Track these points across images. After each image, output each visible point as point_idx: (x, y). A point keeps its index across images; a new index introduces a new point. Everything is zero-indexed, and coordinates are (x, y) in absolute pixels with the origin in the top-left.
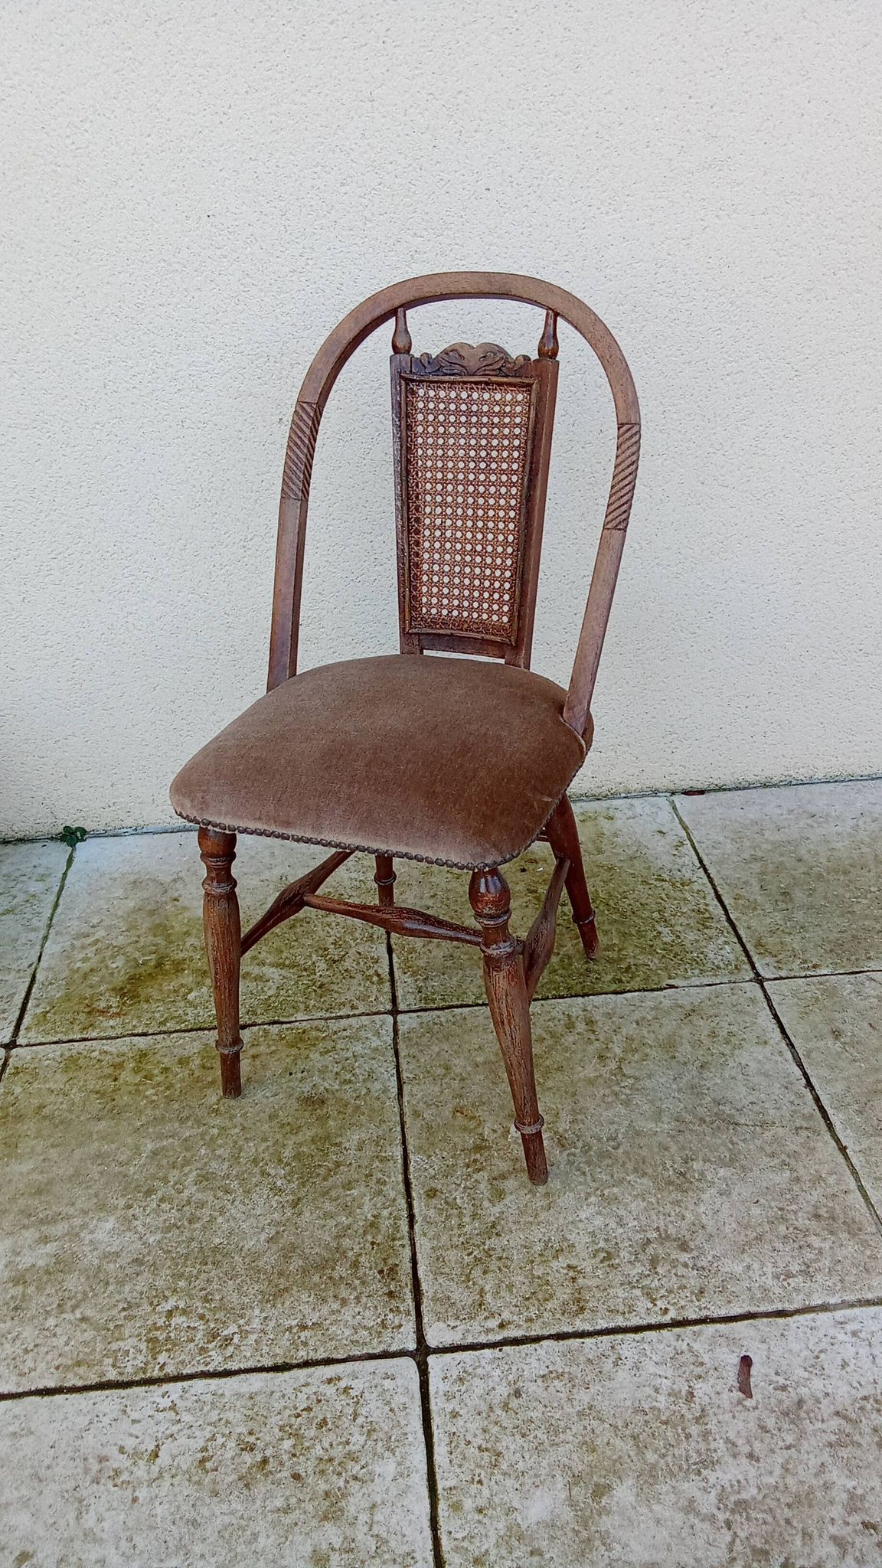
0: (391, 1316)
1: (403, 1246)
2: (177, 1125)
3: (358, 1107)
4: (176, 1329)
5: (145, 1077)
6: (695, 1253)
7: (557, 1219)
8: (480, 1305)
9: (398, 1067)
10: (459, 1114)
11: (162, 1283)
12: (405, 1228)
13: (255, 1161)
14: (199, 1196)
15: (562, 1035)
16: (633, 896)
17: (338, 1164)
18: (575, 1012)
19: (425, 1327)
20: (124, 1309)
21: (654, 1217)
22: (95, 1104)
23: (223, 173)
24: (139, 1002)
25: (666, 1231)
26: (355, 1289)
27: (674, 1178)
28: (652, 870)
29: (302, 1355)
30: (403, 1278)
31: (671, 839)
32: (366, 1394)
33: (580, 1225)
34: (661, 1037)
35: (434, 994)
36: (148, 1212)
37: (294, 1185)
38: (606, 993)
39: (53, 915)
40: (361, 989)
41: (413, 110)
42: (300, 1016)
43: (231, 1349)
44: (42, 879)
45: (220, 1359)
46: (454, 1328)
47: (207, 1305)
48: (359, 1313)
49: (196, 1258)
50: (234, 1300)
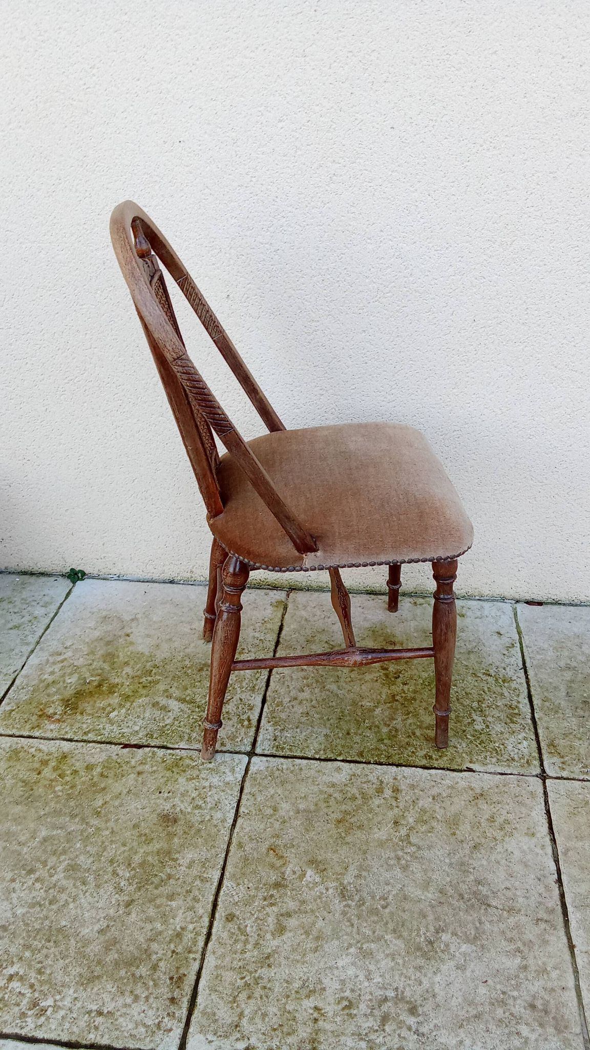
0: (166, 1019)
1: (195, 959)
2: (68, 819)
3: (199, 831)
5: (59, 776)
6: (421, 1019)
7: (319, 962)
8: (236, 1026)
9: (239, 801)
10: (272, 852)
11: (14, 950)
12: (201, 944)
13: (112, 862)
14: (64, 882)
15: (371, 797)
16: (461, 685)
17: (169, 877)
18: (388, 779)
19: (189, 1036)
21: (397, 978)
22: (19, 791)
23: (191, 110)
24: (76, 713)
25: (403, 993)
26: (148, 989)
27: (423, 945)
28: (483, 666)
30: (186, 988)
31: (505, 641)
33: (336, 972)
34: (449, 814)
35: (284, 743)
36: (24, 888)
37: (132, 888)
38: (416, 767)
39: (43, 634)
40: (233, 730)
42: (182, 745)
43: (43, 1019)
44: (45, 605)
45: (33, 1026)
46: (210, 1042)
47: (39, 977)
48: (144, 1011)
49: (44, 935)
50: (59, 977)
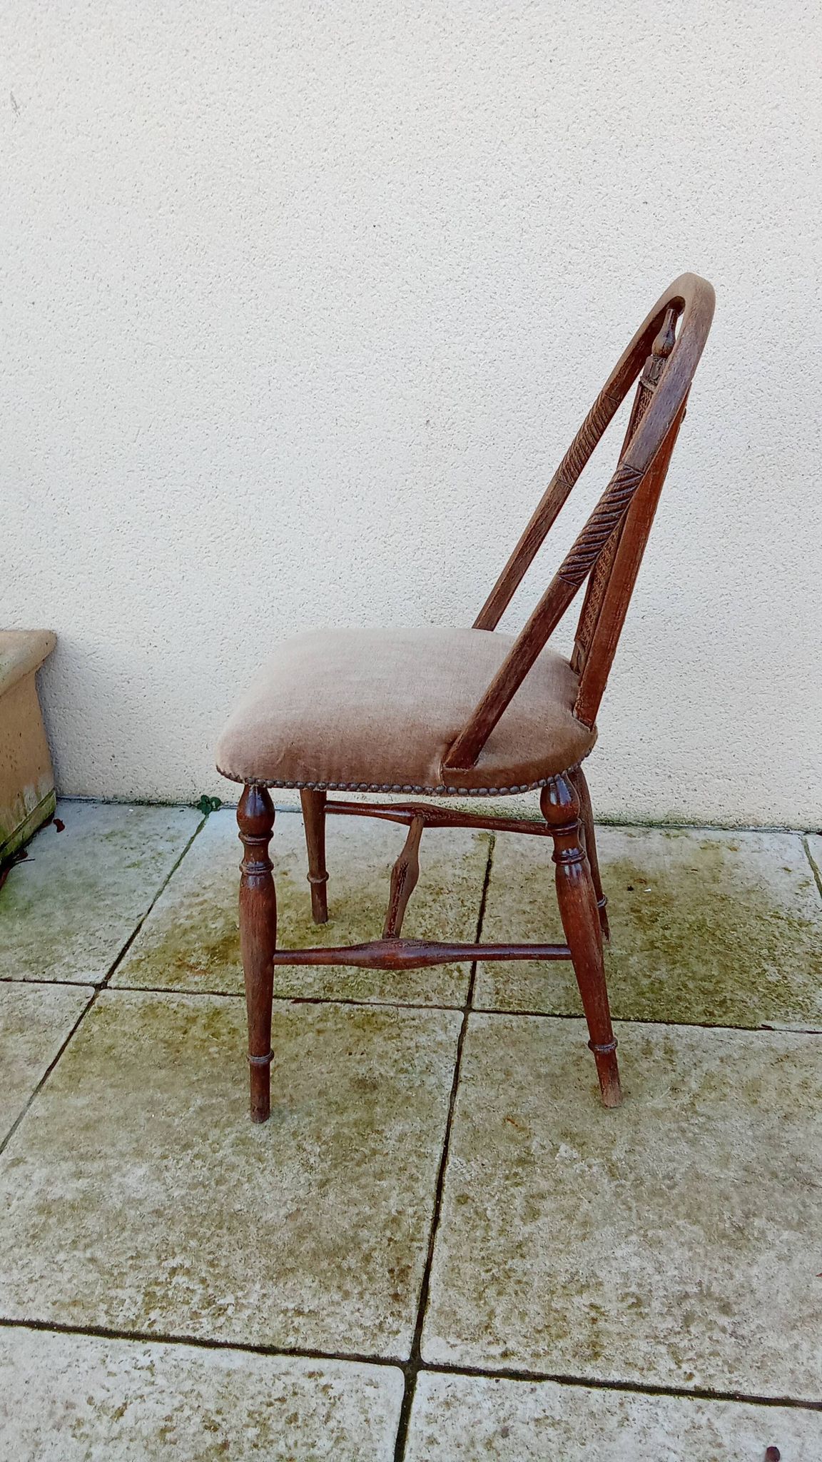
0: (390, 1320)
1: (421, 1249)
2: (230, 1085)
3: (408, 1098)
4: (175, 1288)
5: (213, 1035)
6: (737, 1318)
7: (590, 1252)
8: (487, 1328)
9: (458, 1065)
10: (509, 1123)
11: (174, 1238)
12: (427, 1230)
13: (295, 1134)
14: (233, 1159)
15: (636, 1060)
16: (742, 930)
17: (374, 1152)
18: (656, 1038)
19: (424, 1338)
20: (132, 1258)
21: (698, 1270)
22: (161, 1053)
23: (391, 185)
24: (227, 963)
25: (709, 1288)
26: (361, 1283)
27: (730, 1232)
28: (769, 906)
29: (291, 1341)
30: (413, 1282)
31: (796, 877)
32: (345, 1398)
33: (614, 1263)
34: (745, 1079)
35: (511, 997)
36: (180, 1165)
37: (325, 1166)
38: (694, 1025)
39: (172, 872)
40: (440, 982)
41: (574, 126)
42: (373, 999)
43: (222, 1319)
44: (171, 840)
45: (209, 1327)
46: (453, 1346)
47: (211, 1270)
48: (359, 1309)
49: (213, 1220)
50: (239, 1270)
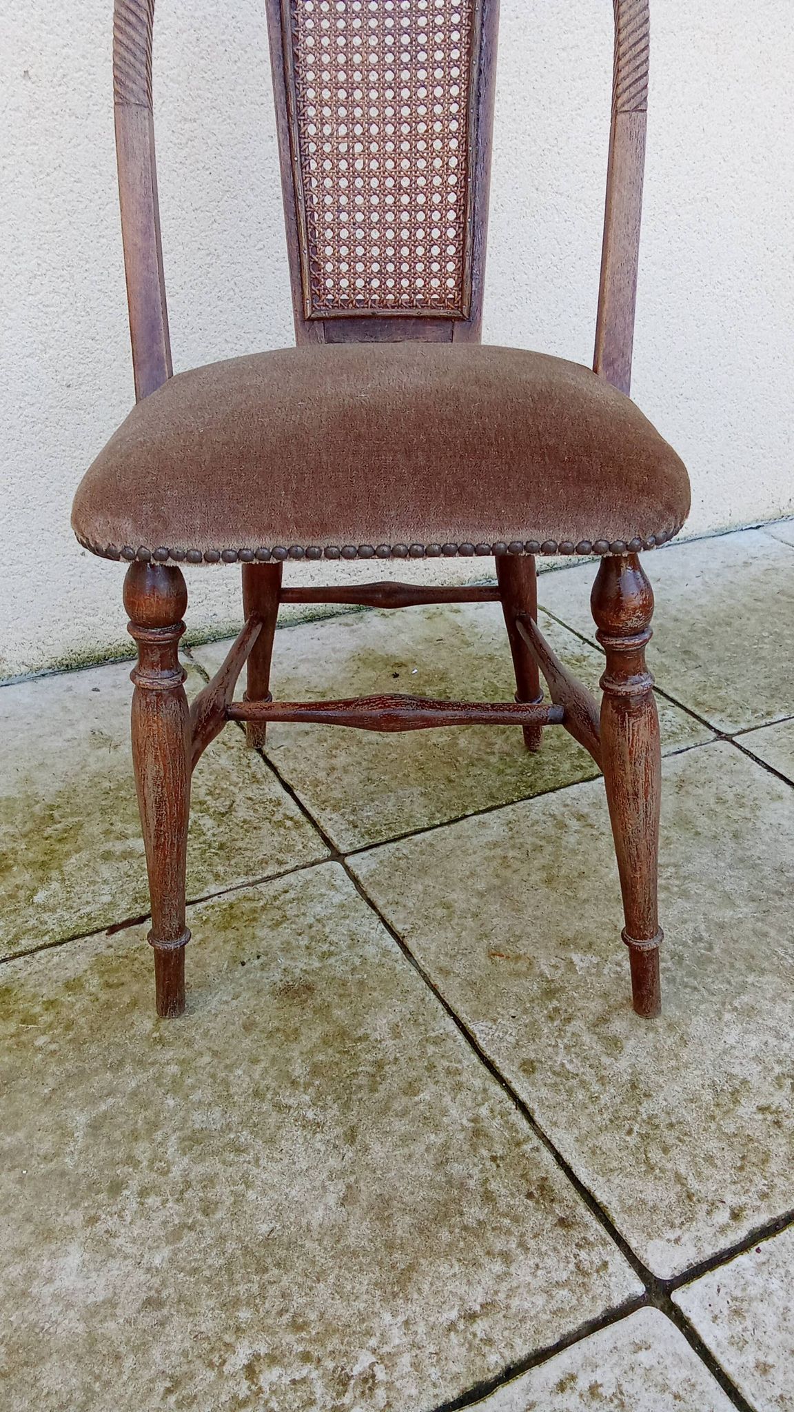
0: (583, 1255)
2: (109, 1075)
3: (361, 983)
4: (274, 1392)
5: (23, 1022)
7: (704, 1054)
8: (689, 1197)
9: (383, 920)
10: (498, 958)
11: (210, 1324)
12: (524, 1124)
13: (258, 1094)
14: (199, 1169)
15: (558, 838)
17: (379, 1065)
19: (640, 1254)
20: (169, 1391)
26: (509, 1232)
29: (495, 1361)
30: (565, 1194)
32: (626, 1387)
33: (736, 1053)
35: (373, 825)
36: (129, 1219)
37: (333, 1112)
40: (278, 839)
42: (213, 889)
43: (380, 1393)
46: (677, 1241)
47: (303, 1334)
48: (537, 1265)
49: (246, 1266)
50: (341, 1310)
